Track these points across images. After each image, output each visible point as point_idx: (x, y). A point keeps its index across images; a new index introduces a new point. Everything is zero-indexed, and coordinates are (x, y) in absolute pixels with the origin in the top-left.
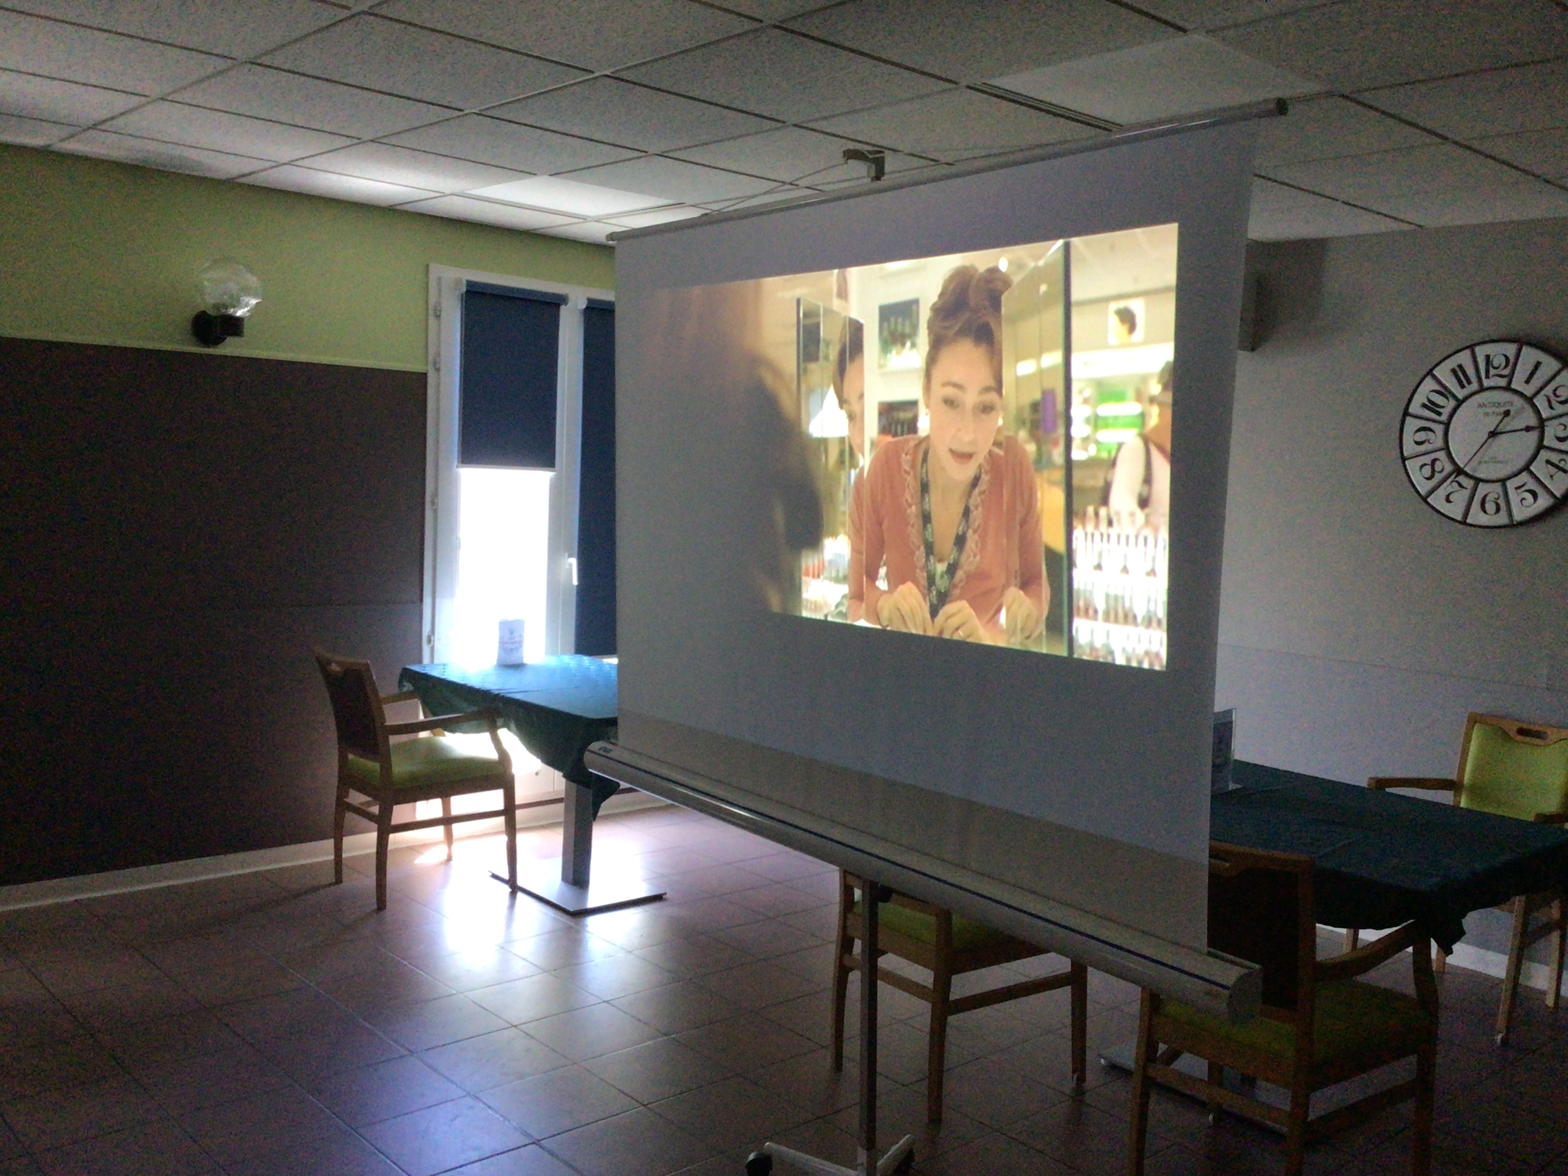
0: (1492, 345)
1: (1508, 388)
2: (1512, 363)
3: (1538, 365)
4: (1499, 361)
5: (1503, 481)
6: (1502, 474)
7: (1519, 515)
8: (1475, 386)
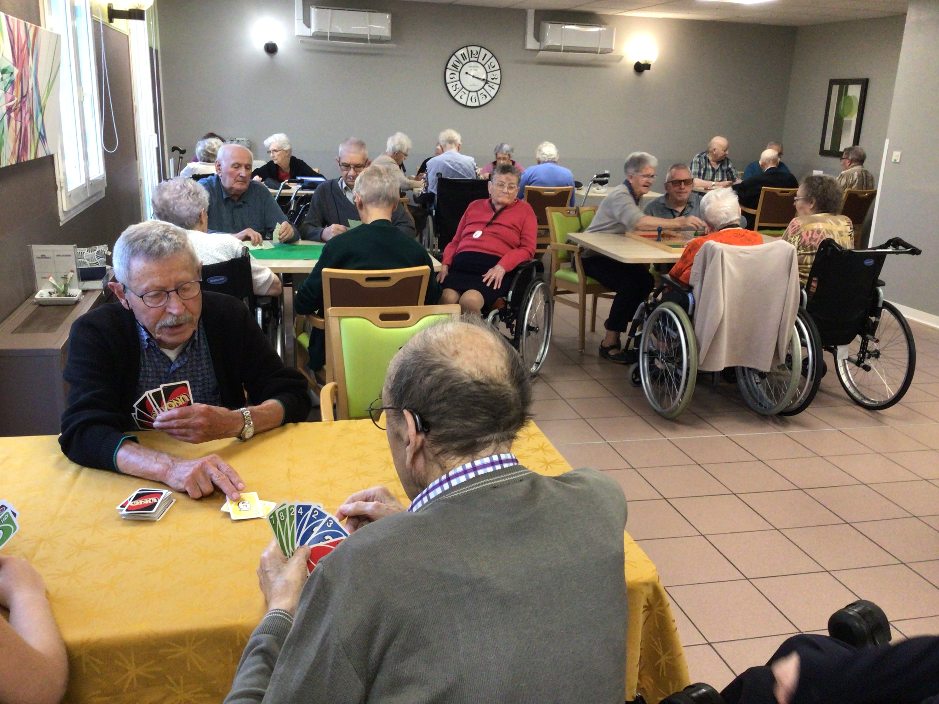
0: (473, 47)
1: (477, 62)
2: (478, 53)
3: (486, 55)
4: (475, 52)
5: (477, 91)
6: (477, 89)
7: (482, 103)
8: (468, 60)
